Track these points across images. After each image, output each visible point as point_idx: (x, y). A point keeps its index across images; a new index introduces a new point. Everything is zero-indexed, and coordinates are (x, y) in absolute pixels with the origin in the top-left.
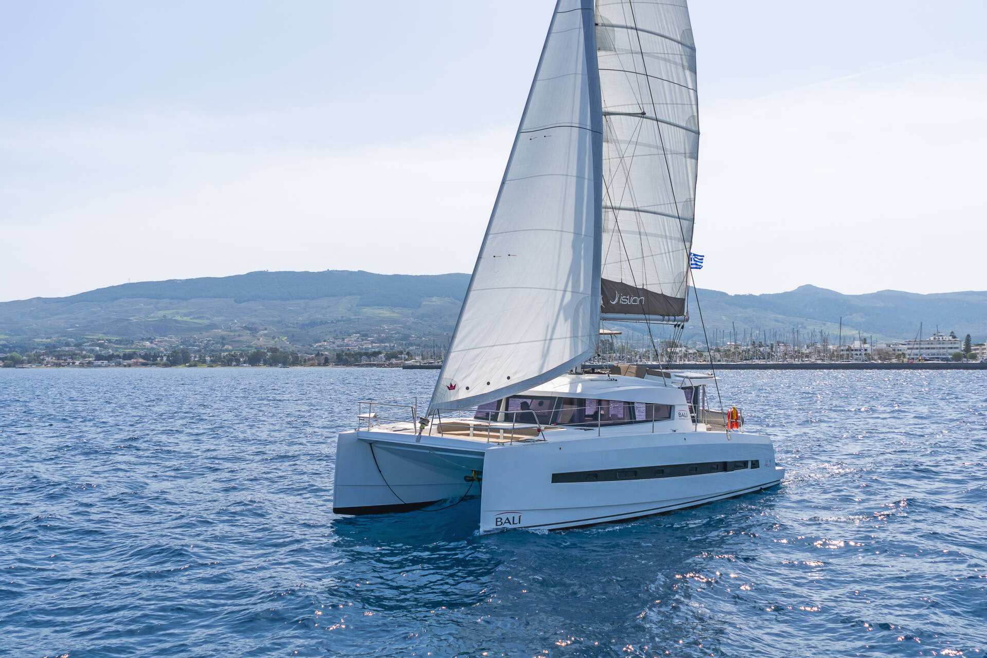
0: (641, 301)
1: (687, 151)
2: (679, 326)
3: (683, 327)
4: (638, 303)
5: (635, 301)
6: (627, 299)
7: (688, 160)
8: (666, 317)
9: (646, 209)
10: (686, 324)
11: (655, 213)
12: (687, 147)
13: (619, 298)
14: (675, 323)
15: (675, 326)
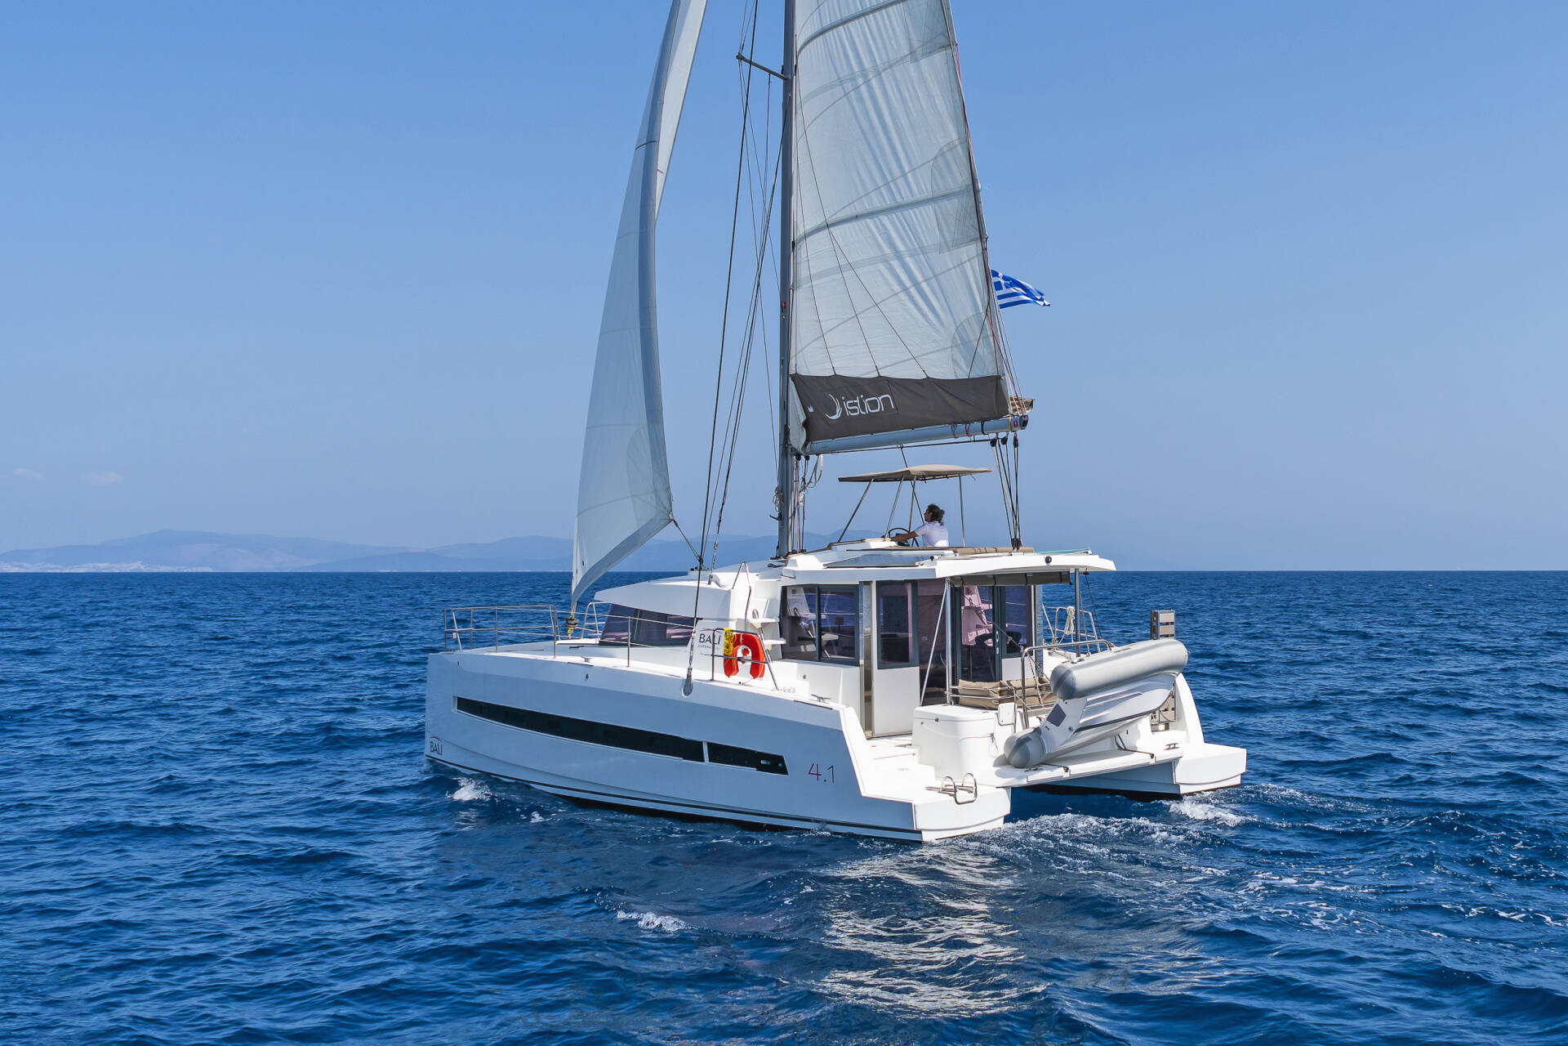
0: (885, 400)
1: (916, 44)
2: (1004, 441)
3: (1016, 444)
4: (881, 407)
5: (874, 404)
6: (856, 404)
7: (924, 62)
8: (961, 427)
9: (841, 215)
10: (1020, 433)
11: (857, 217)
12: (913, 36)
13: (842, 406)
14: (993, 436)
15: (993, 443)
